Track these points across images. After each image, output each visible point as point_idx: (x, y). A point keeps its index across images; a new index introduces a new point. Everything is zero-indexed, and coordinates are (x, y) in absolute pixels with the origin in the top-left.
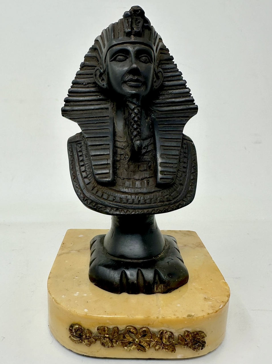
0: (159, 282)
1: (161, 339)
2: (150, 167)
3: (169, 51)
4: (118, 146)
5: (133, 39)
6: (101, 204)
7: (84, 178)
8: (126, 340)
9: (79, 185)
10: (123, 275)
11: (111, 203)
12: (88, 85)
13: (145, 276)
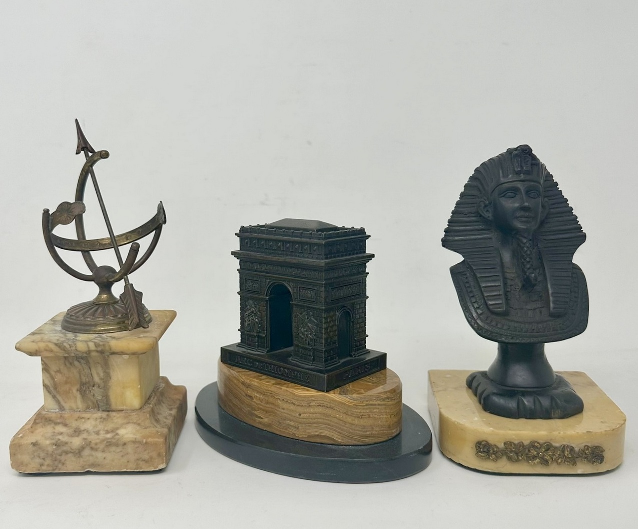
0: (556, 408)
1: (564, 452)
4: (508, 277)
5: (522, 177)
7: (476, 309)
8: (530, 454)
10: (521, 403)
12: (470, 215)
13: (542, 403)
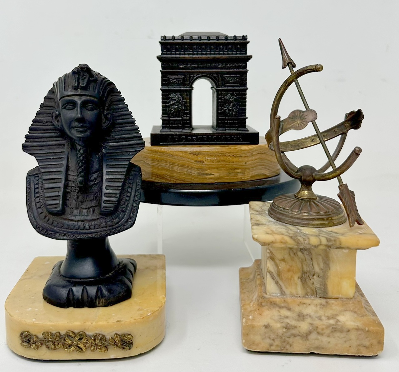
0: (101, 297)
1: (95, 340)
2: (96, 197)
3: (120, 93)
4: (70, 179)
6: (51, 231)
7: (38, 208)
8: (66, 342)
9: (33, 215)
10: (70, 292)
11: (60, 229)
12: (47, 123)
13: (89, 292)
